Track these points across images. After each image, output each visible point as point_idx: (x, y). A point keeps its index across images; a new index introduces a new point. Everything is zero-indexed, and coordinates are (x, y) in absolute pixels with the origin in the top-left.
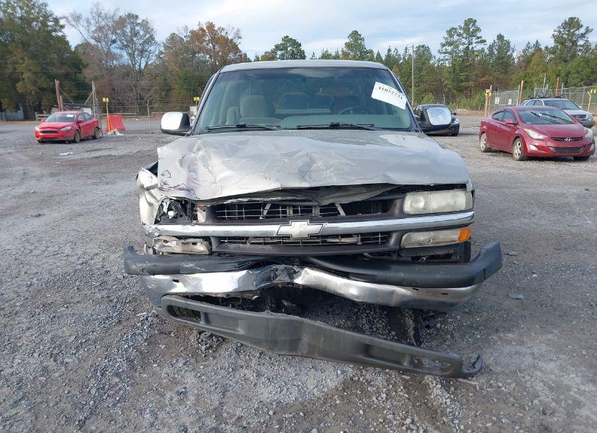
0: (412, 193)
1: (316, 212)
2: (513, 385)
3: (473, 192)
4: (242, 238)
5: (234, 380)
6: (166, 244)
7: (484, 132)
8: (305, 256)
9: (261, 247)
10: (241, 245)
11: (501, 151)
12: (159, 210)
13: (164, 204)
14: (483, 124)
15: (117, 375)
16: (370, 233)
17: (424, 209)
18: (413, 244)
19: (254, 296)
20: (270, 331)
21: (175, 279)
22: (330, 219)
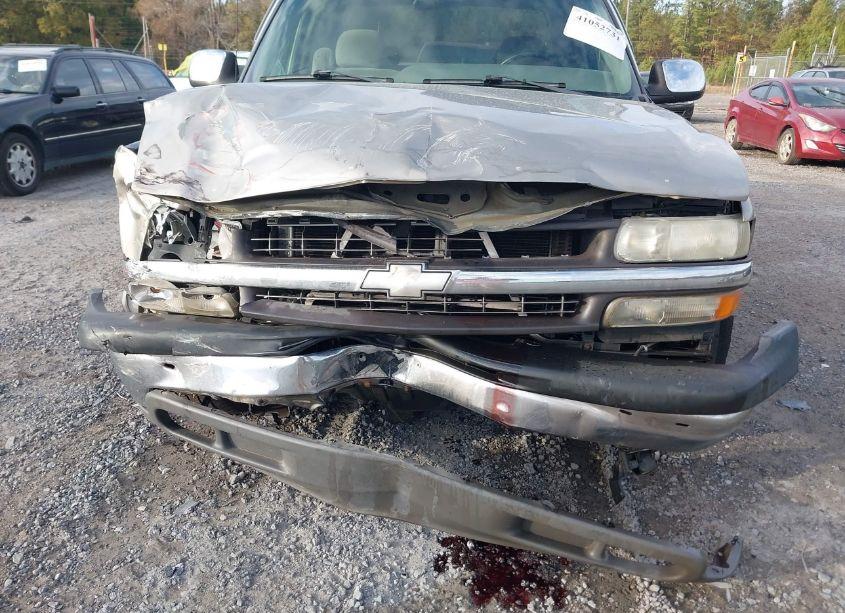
0: (633, 219)
1: (440, 247)
2: (796, 594)
3: (752, 223)
4: (295, 292)
5: (276, 548)
6: (156, 295)
7: (733, 118)
8: (415, 334)
9: (330, 310)
10: (292, 305)
11: (757, 148)
12: (150, 227)
13: (158, 216)
14: (733, 103)
15: (68, 525)
16: (543, 295)
17: (657, 252)
18: (626, 319)
19: (312, 404)
20: (338, 475)
21: (169, 362)
22: (466, 264)
